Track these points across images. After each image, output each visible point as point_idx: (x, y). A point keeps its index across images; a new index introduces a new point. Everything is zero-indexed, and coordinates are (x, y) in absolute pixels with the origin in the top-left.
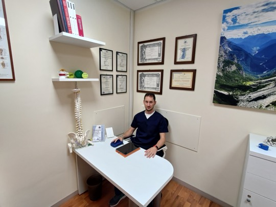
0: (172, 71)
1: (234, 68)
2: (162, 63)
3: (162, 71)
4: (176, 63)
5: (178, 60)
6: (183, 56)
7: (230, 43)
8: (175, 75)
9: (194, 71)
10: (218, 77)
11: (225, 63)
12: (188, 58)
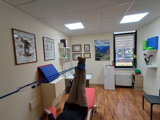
0: (84, 53)
1: (98, 52)
2: (81, 51)
3: (81, 53)
4: (85, 51)
5: (86, 50)
6: (87, 50)
7: (97, 47)
8: (85, 54)
9: (90, 53)
10: (96, 54)
11: (96, 51)
12: (88, 50)
